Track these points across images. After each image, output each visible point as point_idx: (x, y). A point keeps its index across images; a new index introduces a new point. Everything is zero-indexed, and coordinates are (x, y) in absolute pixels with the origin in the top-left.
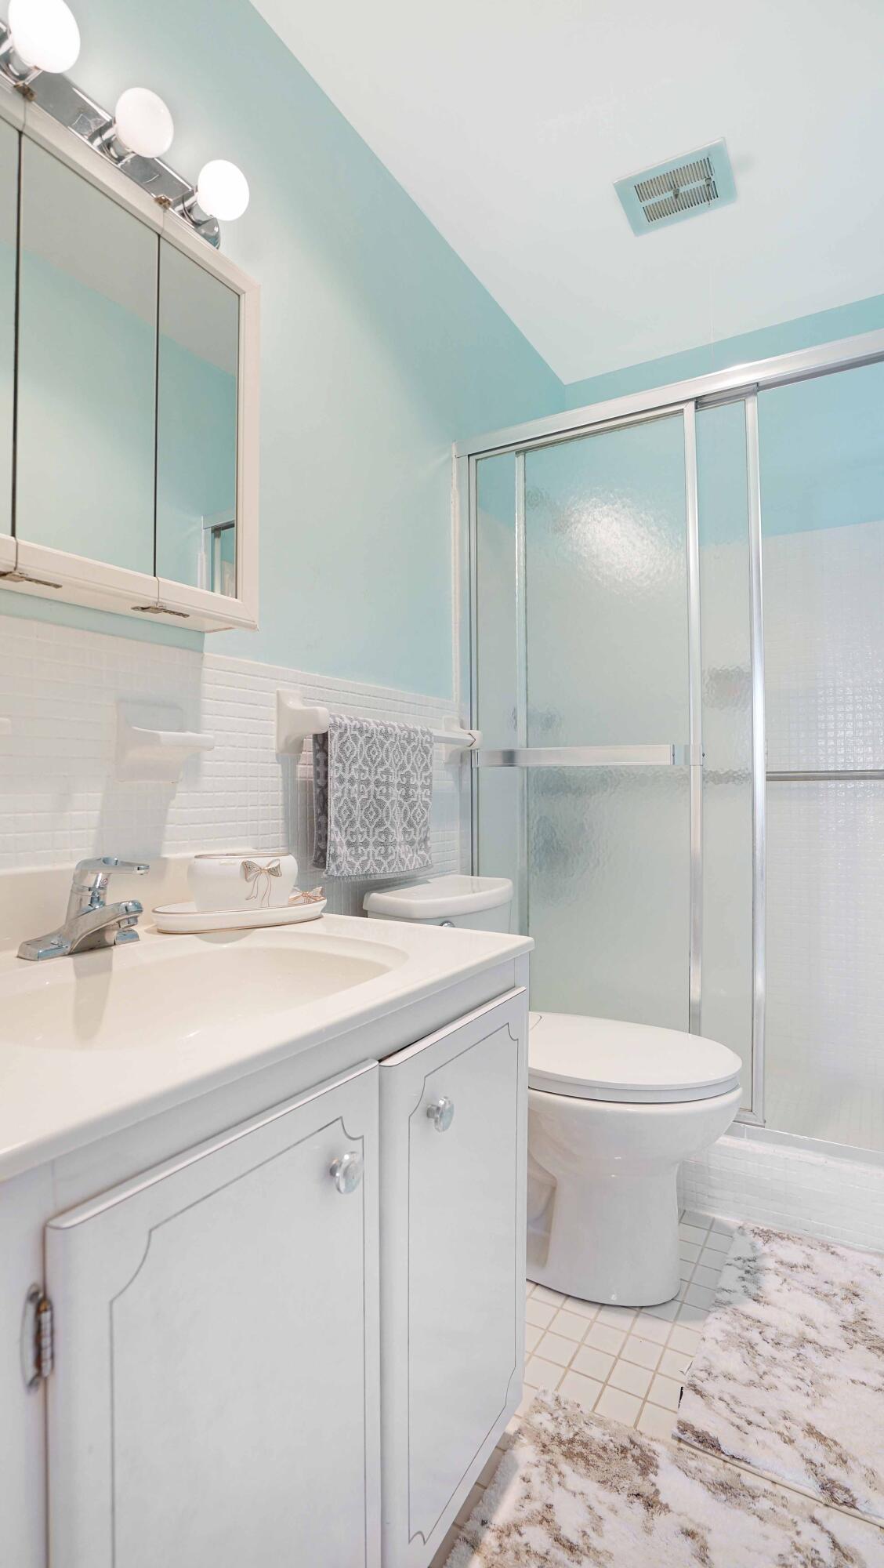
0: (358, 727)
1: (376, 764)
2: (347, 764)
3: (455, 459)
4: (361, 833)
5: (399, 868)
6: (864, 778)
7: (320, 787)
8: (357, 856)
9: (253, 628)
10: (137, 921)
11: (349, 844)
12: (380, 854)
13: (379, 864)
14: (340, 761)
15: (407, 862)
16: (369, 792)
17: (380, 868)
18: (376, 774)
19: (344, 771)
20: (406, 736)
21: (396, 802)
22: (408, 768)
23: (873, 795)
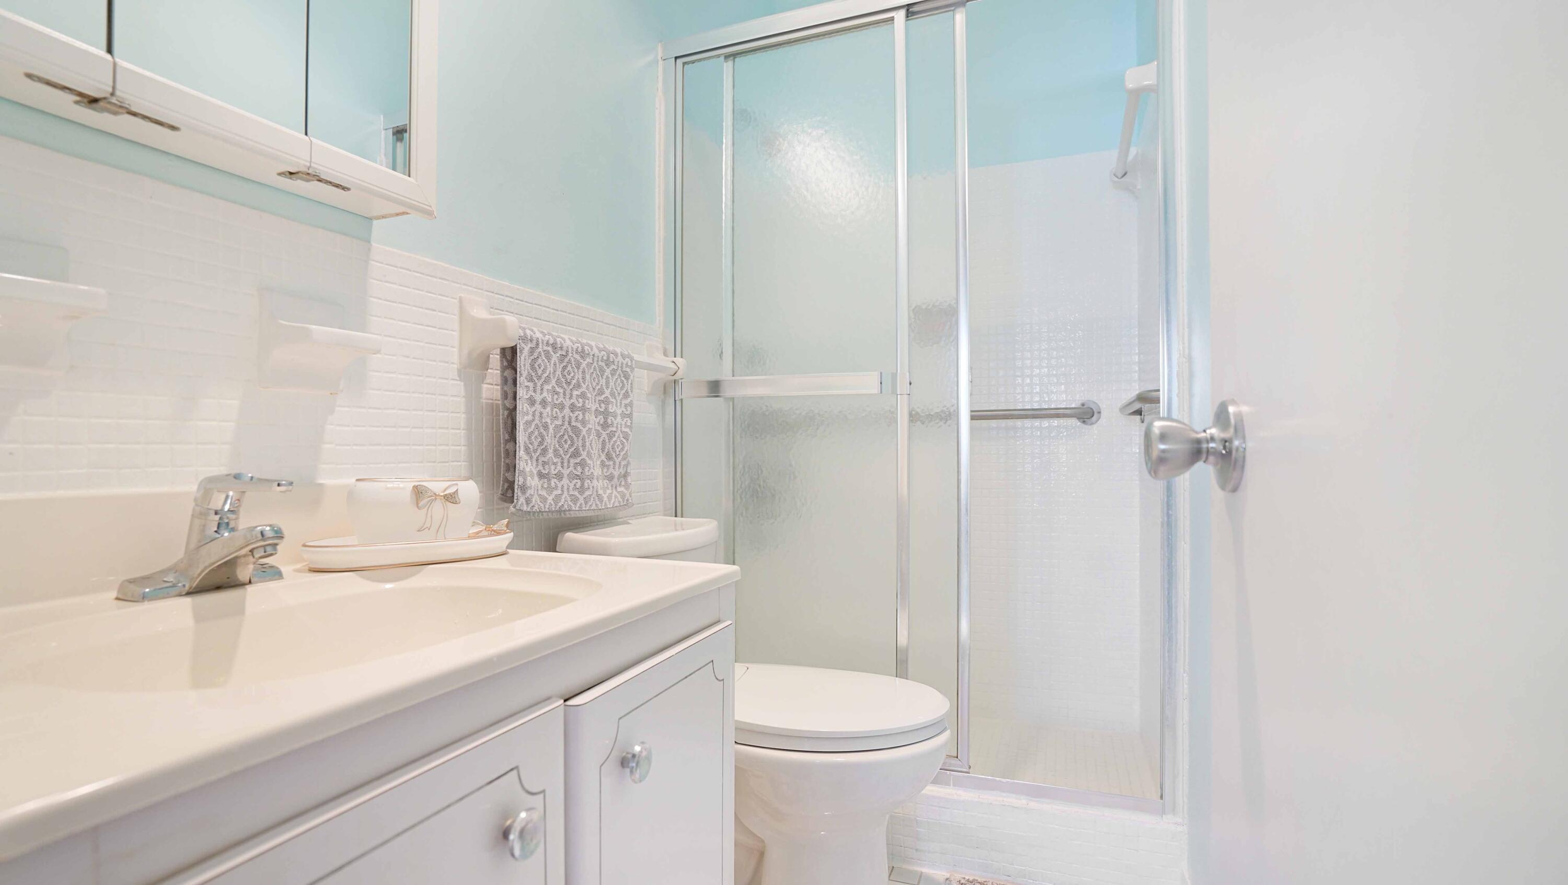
0: (551, 342)
1: (571, 387)
2: (539, 384)
3: (661, 62)
4: (555, 464)
5: (596, 505)
6: (1058, 416)
7: (508, 409)
8: (550, 490)
9: (429, 214)
10: (275, 549)
11: (541, 476)
12: (575, 488)
13: (575, 500)
14: (531, 379)
15: (605, 499)
16: (564, 417)
17: (575, 504)
18: (571, 398)
19: (535, 391)
20: (605, 358)
21: (593, 431)
22: (607, 393)
23: (1065, 434)
